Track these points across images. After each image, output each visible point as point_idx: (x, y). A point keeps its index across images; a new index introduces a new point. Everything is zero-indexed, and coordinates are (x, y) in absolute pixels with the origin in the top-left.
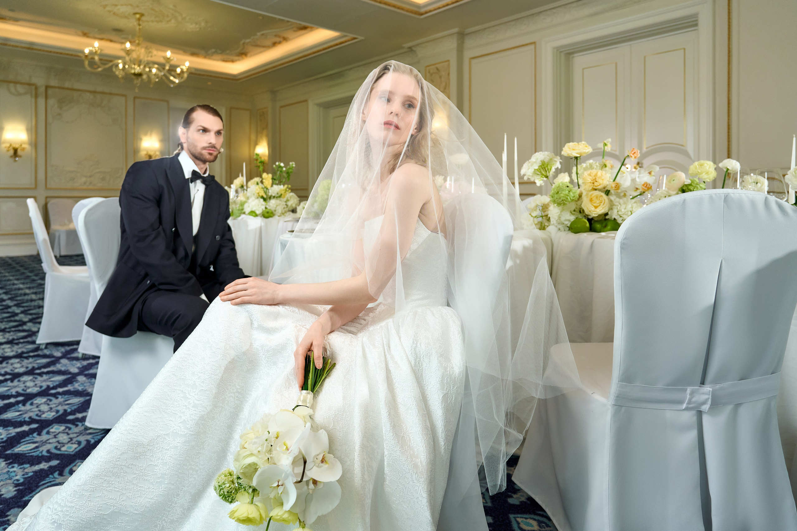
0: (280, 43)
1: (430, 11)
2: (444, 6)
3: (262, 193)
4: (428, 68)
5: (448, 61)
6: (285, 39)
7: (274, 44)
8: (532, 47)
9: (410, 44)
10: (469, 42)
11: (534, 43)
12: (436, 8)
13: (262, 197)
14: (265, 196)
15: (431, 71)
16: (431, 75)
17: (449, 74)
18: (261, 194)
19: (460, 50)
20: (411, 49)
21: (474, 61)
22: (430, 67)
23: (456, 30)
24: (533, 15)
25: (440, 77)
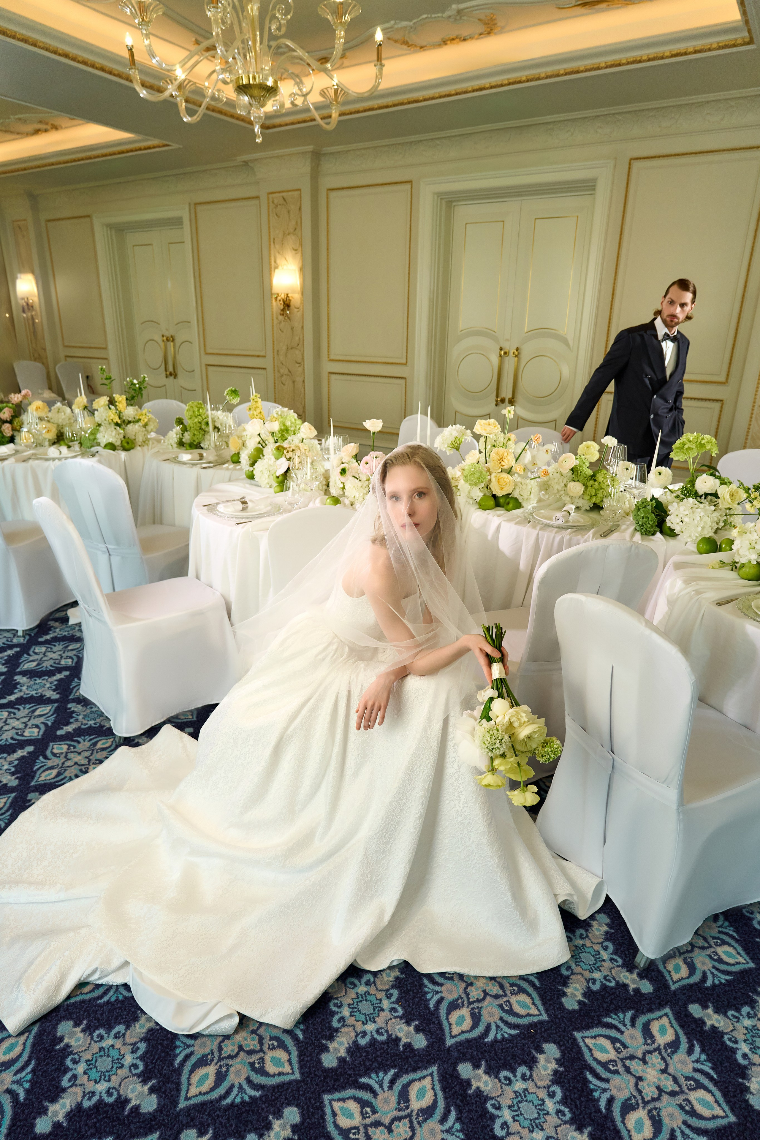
0: (46, 131)
1: (280, 126)
2: (299, 122)
3: (117, 420)
4: (271, 196)
5: (300, 190)
6: (56, 128)
7: (37, 132)
8: (408, 187)
9: (245, 157)
10: (327, 166)
11: (410, 182)
12: (288, 122)
13: (117, 424)
14: (119, 422)
15: (276, 202)
16: (276, 206)
17: (300, 209)
18: (115, 421)
19: (315, 175)
20: (246, 163)
21: (333, 194)
22: (274, 195)
23: (310, 148)
24: (411, 142)
25: (289, 212)
